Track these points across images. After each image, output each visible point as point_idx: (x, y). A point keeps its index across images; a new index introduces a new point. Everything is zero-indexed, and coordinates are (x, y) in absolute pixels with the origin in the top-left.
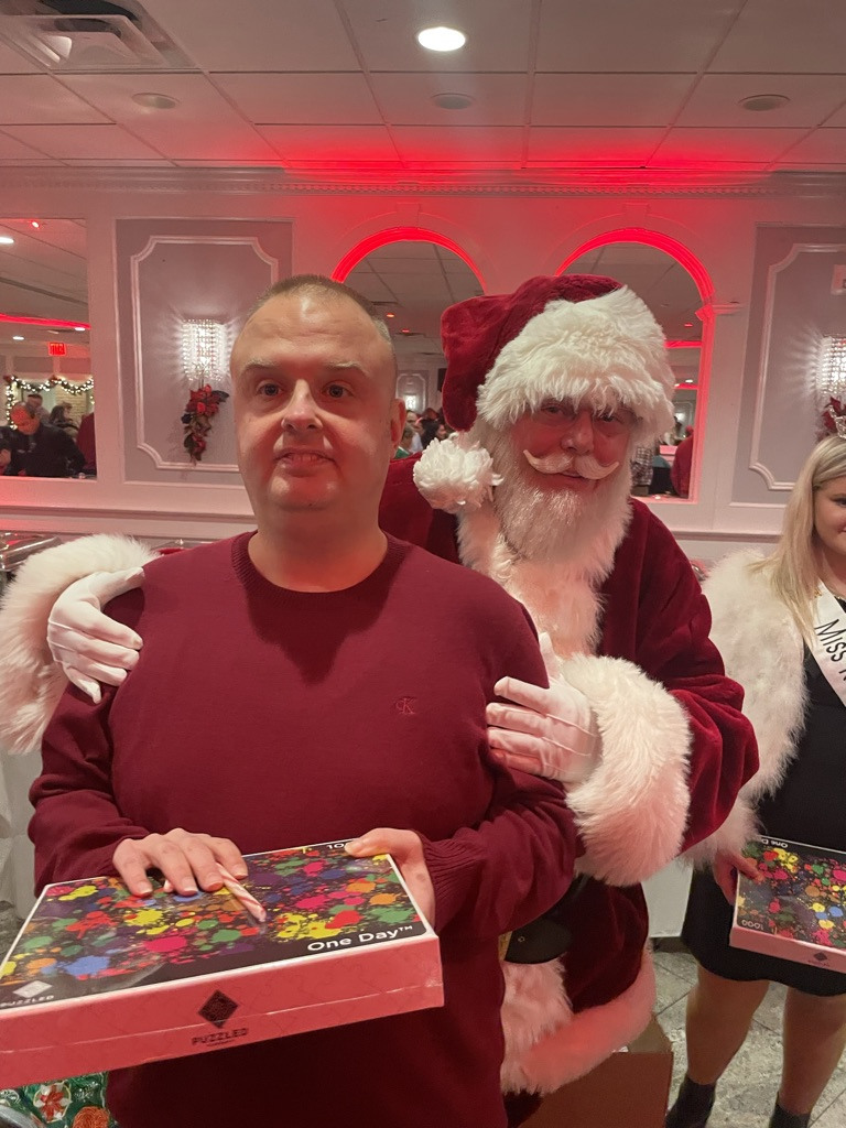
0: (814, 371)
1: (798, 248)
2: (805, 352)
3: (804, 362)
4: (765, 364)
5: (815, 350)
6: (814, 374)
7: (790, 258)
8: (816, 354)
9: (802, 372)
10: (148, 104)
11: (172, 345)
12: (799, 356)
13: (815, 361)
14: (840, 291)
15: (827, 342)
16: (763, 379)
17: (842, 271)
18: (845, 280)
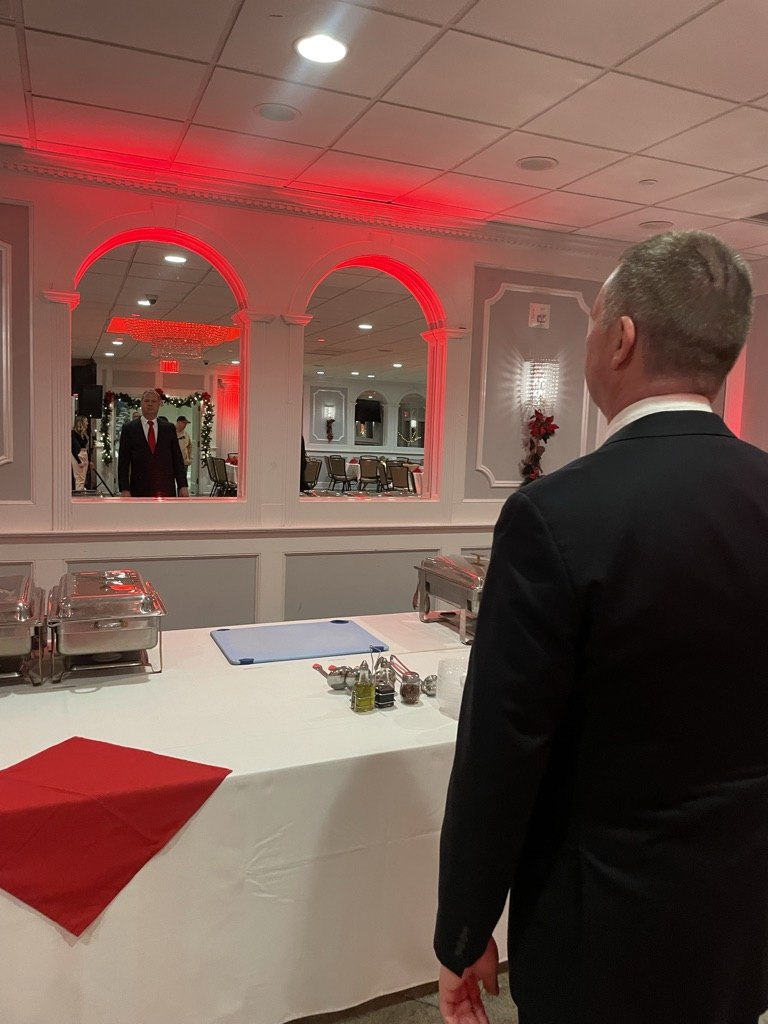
0: (519, 388)
1: (505, 287)
2: (513, 373)
3: (511, 381)
4: (484, 381)
5: (519, 371)
6: (519, 391)
7: (500, 295)
8: (520, 374)
9: (512, 389)
12: (508, 375)
13: (520, 380)
14: (535, 324)
15: (527, 365)
16: (484, 394)
17: (536, 308)
18: (539, 316)
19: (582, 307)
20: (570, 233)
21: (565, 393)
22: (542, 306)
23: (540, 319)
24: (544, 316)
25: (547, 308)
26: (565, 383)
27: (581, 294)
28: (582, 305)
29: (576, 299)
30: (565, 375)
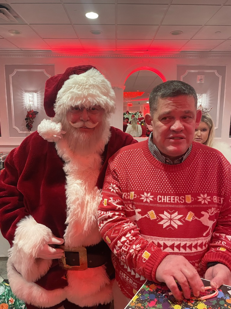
1: (188, 71)
10: (13, 33)
11: (22, 99)
14: (199, 82)
17: (199, 77)
18: (200, 79)
19: (217, 75)
20: (210, 51)
21: (210, 103)
22: (201, 76)
23: (201, 80)
24: (202, 79)
25: (203, 77)
26: (210, 100)
27: (216, 71)
28: (217, 74)
29: (214, 72)
30: (210, 98)
